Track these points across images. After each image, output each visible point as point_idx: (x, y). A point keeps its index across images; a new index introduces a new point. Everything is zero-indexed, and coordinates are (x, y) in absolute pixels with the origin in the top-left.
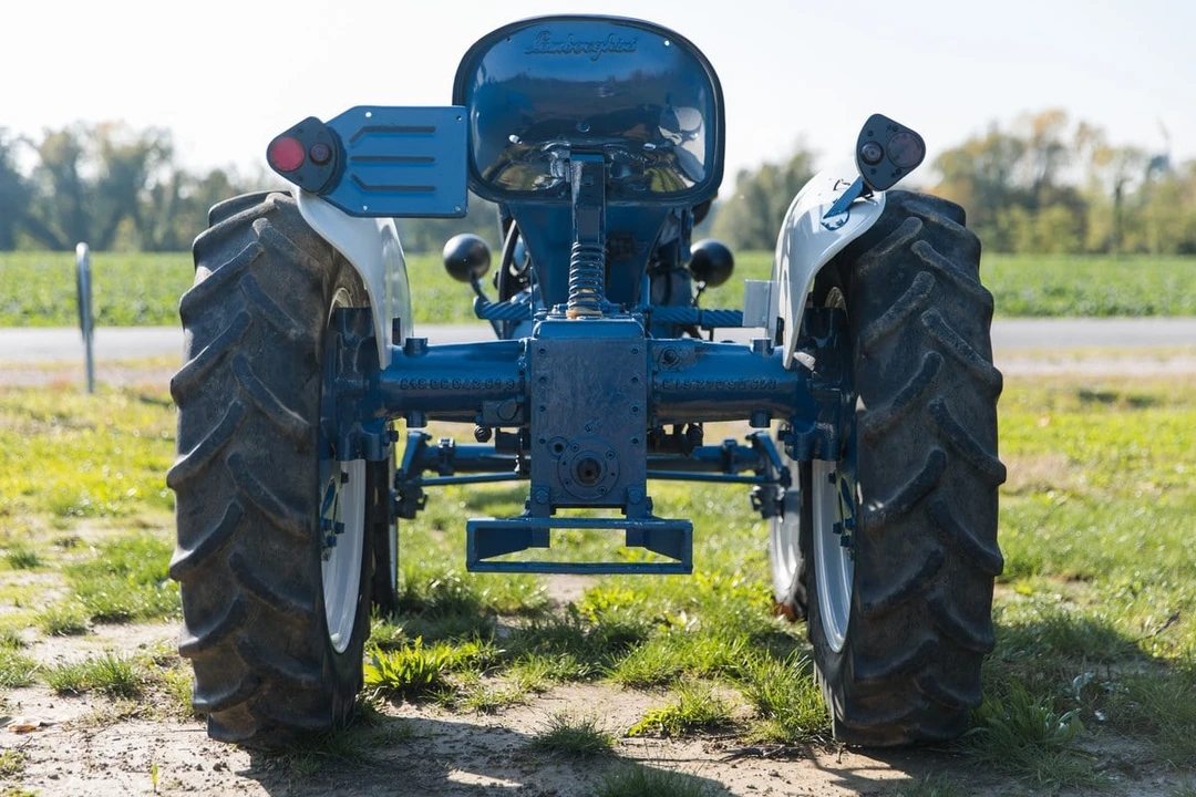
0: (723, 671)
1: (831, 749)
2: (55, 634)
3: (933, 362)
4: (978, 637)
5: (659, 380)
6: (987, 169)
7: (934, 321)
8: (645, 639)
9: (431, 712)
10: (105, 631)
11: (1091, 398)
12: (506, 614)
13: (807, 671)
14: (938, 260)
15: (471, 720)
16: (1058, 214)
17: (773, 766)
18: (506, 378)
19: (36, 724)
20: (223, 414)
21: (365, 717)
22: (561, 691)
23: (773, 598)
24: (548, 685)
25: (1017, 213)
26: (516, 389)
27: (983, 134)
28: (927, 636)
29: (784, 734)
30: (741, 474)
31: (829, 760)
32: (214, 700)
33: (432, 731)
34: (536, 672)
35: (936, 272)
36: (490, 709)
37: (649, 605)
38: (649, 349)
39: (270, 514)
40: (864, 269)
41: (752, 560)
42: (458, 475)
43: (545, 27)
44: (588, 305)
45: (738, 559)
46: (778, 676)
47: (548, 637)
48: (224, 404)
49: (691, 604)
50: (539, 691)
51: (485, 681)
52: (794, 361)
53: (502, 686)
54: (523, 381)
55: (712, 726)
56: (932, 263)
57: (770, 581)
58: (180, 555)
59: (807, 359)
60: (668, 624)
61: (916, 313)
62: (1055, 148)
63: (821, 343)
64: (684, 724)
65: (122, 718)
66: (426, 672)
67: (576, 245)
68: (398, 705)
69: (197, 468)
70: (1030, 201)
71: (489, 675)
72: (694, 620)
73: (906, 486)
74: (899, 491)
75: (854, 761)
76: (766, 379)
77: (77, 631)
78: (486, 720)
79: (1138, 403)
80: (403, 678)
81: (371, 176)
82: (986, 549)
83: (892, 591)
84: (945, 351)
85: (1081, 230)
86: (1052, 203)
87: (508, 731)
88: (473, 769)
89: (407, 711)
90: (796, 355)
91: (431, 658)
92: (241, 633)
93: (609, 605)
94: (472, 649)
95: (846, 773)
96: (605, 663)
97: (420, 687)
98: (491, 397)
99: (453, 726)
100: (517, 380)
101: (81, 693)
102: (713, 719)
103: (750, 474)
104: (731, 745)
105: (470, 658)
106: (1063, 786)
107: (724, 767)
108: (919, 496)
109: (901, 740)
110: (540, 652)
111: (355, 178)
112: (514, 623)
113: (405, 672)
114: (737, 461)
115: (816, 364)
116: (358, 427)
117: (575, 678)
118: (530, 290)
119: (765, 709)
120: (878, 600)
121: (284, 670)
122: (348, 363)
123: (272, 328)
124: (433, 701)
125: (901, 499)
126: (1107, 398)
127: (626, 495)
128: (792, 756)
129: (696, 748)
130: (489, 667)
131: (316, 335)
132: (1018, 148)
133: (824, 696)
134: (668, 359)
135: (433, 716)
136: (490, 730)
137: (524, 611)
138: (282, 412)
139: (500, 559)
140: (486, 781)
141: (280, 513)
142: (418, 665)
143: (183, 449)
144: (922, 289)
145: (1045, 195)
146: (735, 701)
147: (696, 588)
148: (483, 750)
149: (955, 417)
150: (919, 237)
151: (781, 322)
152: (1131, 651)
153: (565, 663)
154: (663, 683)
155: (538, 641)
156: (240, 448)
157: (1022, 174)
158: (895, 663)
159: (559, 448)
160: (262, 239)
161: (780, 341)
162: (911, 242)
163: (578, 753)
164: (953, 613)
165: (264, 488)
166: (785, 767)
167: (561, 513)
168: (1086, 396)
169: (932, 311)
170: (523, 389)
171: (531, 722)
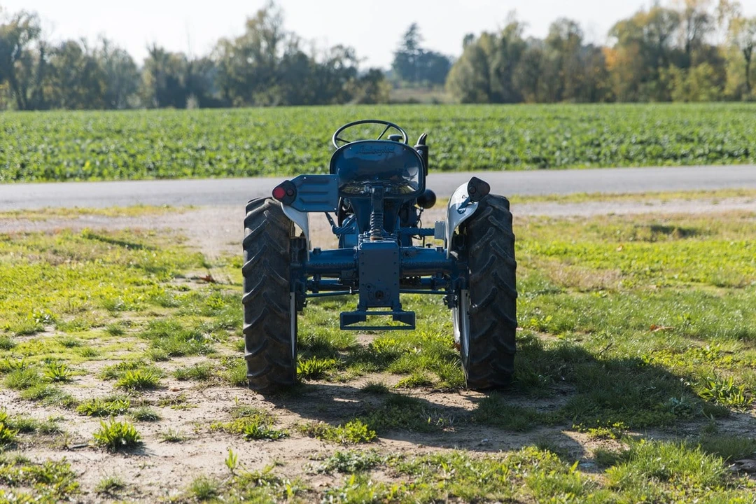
0: (430, 367)
1: (465, 390)
2: (157, 361)
3: (493, 258)
4: (510, 349)
5: (403, 262)
6: (651, 34)
7: (494, 245)
8: (400, 357)
9: (321, 382)
10: (176, 360)
11: (659, 230)
12: (343, 350)
13: (460, 365)
14: (496, 223)
15: (337, 384)
16: (703, 69)
17: (445, 395)
18: (349, 261)
19: (179, 388)
20: (261, 280)
21: (299, 383)
22: (368, 375)
23: (454, 342)
24: (363, 373)
25: (673, 69)
26: (353, 266)
27: (648, 9)
28: (493, 349)
29: (449, 386)
30: (439, 290)
31: (464, 393)
32: (255, 374)
33: (324, 388)
34: (360, 369)
35: (496, 227)
36: (344, 381)
37: (402, 345)
38: (400, 251)
39: (277, 312)
40: (472, 226)
41: (448, 326)
42: (320, 292)
43: (363, 144)
44: (378, 235)
45: (441, 326)
46: (448, 367)
47: (361, 357)
48: (261, 276)
49: (419, 345)
50: (360, 375)
51: (339, 373)
52: (450, 254)
53: (347, 374)
54: (356, 263)
55: (425, 384)
56: (495, 224)
57: (453, 335)
58: (246, 326)
59: (455, 254)
60: (409, 352)
61: (488, 242)
62: (703, 18)
63: (460, 248)
64: (414, 384)
65: (209, 386)
66: (318, 369)
67: (373, 213)
68: (309, 381)
69: (253, 297)
70: (683, 60)
71: (341, 370)
72: (420, 350)
73: (484, 299)
74: (482, 302)
75: (472, 393)
76: (441, 261)
77: (164, 360)
78: (342, 384)
79: (684, 233)
80: (310, 371)
81: (306, 198)
82: (511, 319)
83: (481, 334)
84: (497, 254)
85: (721, 81)
86: (700, 61)
87: (351, 387)
88: (341, 398)
89: (313, 382)
90: (452, 252)
91: (319, 364)
92: (266, 351)
93: (385, 345)
94: (333, 361)
95: (470, 396)
96: (385, 365)
97: (316, 375)
98: (345, 269)
99: (331, 386)
100: (354, 262)
101: (188, 379)
102: (425, 382)
103: (444, 290)
104: (431, 389)
105: (333, 365)
106: (539, 398)
107: (427, 396)
108: (489, 303)
109: (488, 386)
110: (359, 362)
111: (300, 199)
112: (346, 353)
113: (310, 369)
114: (437, 284)
115: (458, 256)
116: (298, 281)
117: (373, 371)
118: (351, 217)
119: (443, 378)
120: (476, 337)
121: (280, 364)
122: (295, 259)
123: (275, 250)
124: (322, 379)
125: (483, 304)
126: (667, 230)
127: (393, 302)
128: (451, 392)
129: (418, 390)
130: (341, 368)
131: (288, 252)
132: (675, 19)
133: (464, 373)
134: (407, 255)
135: (323, 384)
136: (344, 387)
137: (349, 349)
138: (280, 279)
139: (353, 325)
140: (347, 401)
141: (280, 311)
142: (315, 366)
143: (247, 291)
144: (490, 233)
145: (694, 54)
146: (434, 377)
147: (422, 338)
148: (344, 393)
149: (500, 277)
150: (491, 214)
151: (446, 240)
152: (591, 358)
153: (370, 365)
154: (407, 372)
155: (358, 358)
156: (266, 290)
157: (677, 40)
158: (483, 358)
159: (369, 287)
160: (268, 219)
161: (446, 247)
162: (488, 216)
163: (378, 392)
164: (501, 341)
165: (275, 303)
166: (449, 395)
167: (370, 310)
168: (656, 229)
169: (494, 241)
170: (356, 266)
171: (359, 384)
